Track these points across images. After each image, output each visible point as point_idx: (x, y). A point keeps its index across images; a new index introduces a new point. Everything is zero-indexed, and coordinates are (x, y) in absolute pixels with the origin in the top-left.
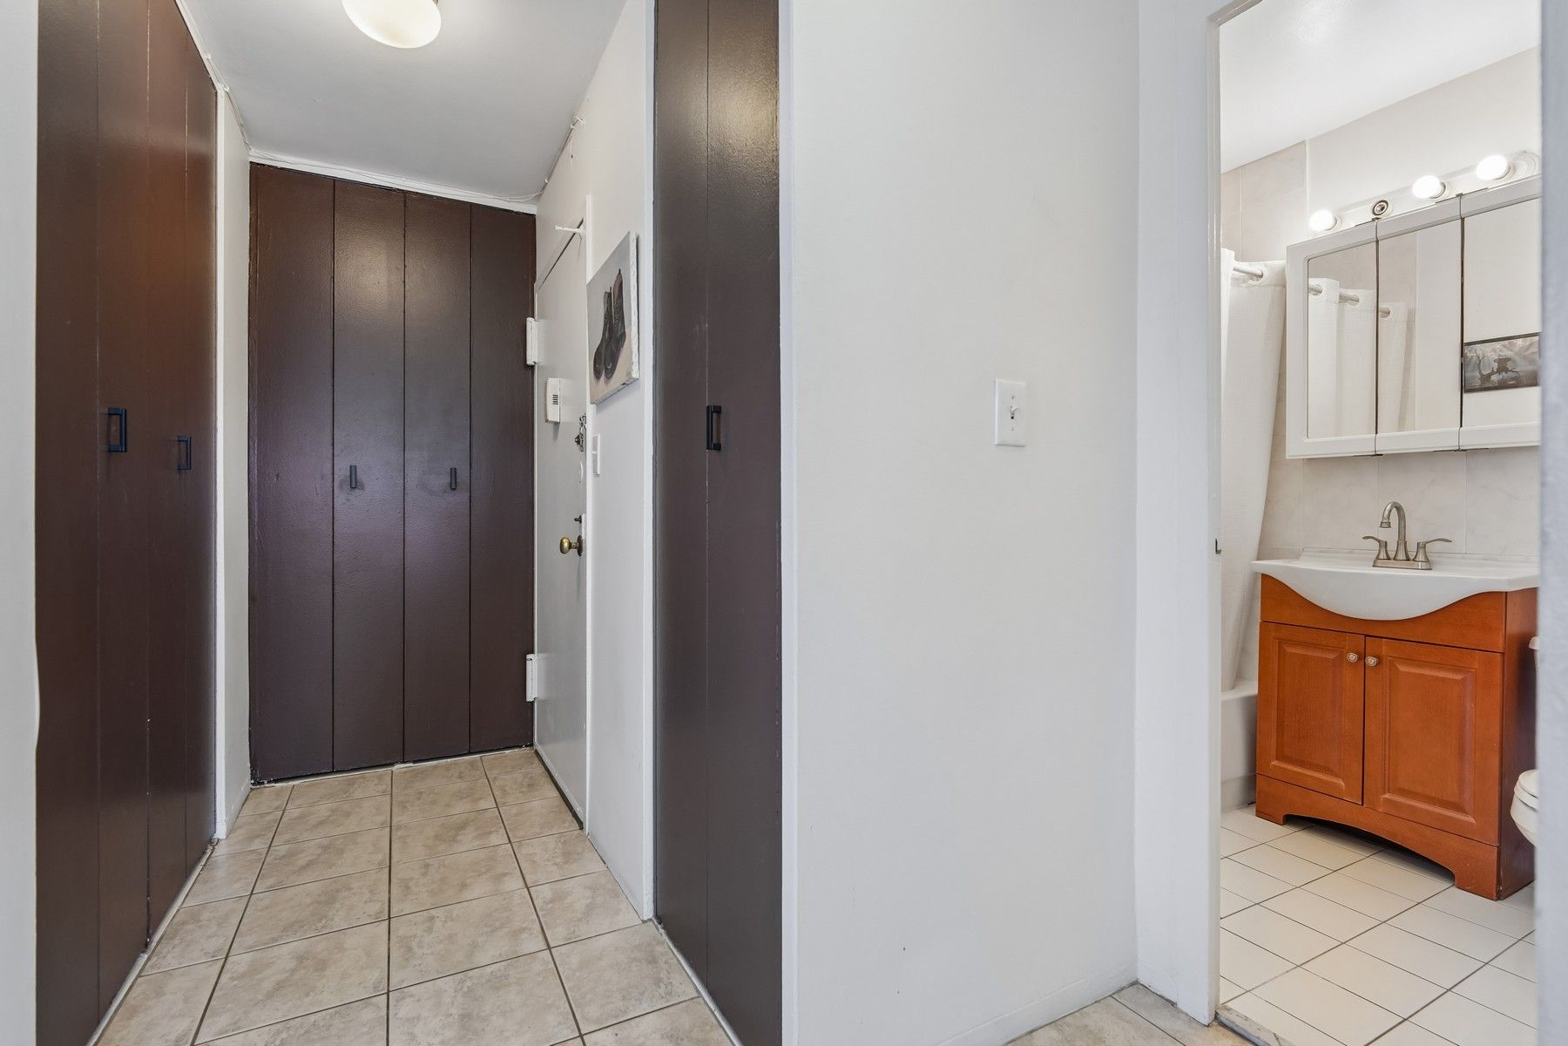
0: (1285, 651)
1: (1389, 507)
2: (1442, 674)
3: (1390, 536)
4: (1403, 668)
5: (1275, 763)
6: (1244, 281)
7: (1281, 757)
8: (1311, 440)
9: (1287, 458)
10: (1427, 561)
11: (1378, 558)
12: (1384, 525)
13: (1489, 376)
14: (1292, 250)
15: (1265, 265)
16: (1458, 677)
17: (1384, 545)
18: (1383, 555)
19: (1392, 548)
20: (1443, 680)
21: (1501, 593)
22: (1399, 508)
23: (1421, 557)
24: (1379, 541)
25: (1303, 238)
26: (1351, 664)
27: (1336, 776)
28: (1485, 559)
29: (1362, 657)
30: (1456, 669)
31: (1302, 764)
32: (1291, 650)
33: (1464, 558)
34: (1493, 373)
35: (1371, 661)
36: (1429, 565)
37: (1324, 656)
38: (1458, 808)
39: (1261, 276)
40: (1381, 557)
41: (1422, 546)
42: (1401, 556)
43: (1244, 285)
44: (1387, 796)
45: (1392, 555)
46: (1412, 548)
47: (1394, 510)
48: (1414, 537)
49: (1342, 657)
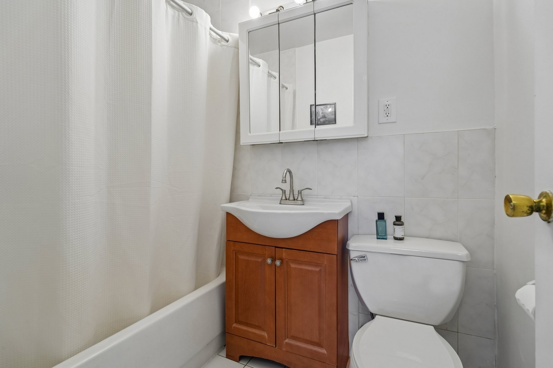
0: (238, 258)
1: (285, 171)
2: (310, 268)
3: (286, 187)
4: (293, 266)
5: (234, 325)
6: (219, 42)
7: (238, 322)
8: (251, 134)
9: (241, 144)
10: (302, 200)
11: (281, 199)
12: (283, 182)
13: (319, 119)
14: (242, 25)
15: (230, 35)
16: (317, 269)
17: (284, 192)
18: (284, 198)
19: (288, 193)
20: (311, 271)
21: (336, 220)
22: (290, 172)
23: (300, 199)
24: (282, 190)
25: (246, 19)
26: (269, 265)
27: (264, 330)
28: (325, 198)
29: (274, 260)
30: (317, 265)
31: (247, 324)
32: (241, 257)
33: (317, 198)
34: (321, 118)
35: (278, 263)
36: (303, 202)
37: (256, 260)
38: (319, 345)
39: (227, 41)
40: (283, 199)
41: (300, 192)
42: (292, 198)
43: (219, 44)
44: (287, 341)
45: (288, 198)
46: (296, 193)
47: (288, 173)
48: (296, 188)
49: (265, 261)
